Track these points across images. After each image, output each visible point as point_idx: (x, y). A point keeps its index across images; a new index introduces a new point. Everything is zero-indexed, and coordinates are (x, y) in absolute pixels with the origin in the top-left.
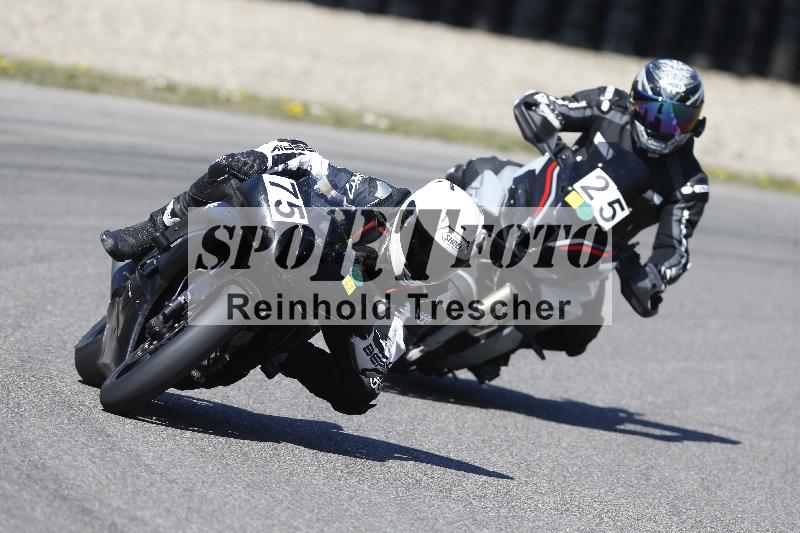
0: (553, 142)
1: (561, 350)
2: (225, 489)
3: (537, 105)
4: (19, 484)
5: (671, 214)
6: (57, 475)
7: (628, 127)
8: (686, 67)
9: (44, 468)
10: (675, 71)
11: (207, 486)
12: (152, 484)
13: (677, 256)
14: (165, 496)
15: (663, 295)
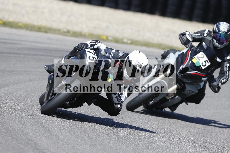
0: (190, 45)
1: (193, 102)
2: (84, 146)
3: (185, 34)
4: (24, 145)
5: (224, 65)
6: (36, 142)
7: (212, 41)
8: (228, 24)
9: (32, 140)
10: (224, 25)
11: (78, 146)
12: (63, 145)
13: (225, 76)
14: (66, 149)
15: (221, 87)
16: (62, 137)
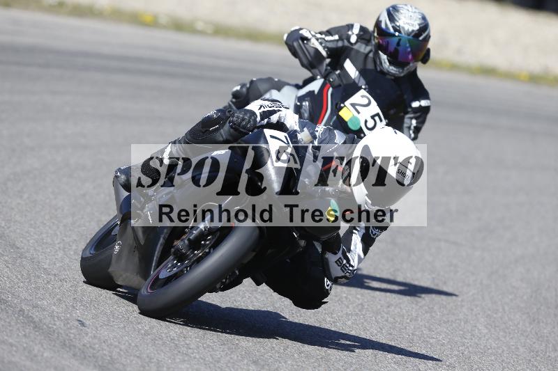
3: (308, 39)
5: (403, 121)
7: (372, 55)
16: (48, 261)
